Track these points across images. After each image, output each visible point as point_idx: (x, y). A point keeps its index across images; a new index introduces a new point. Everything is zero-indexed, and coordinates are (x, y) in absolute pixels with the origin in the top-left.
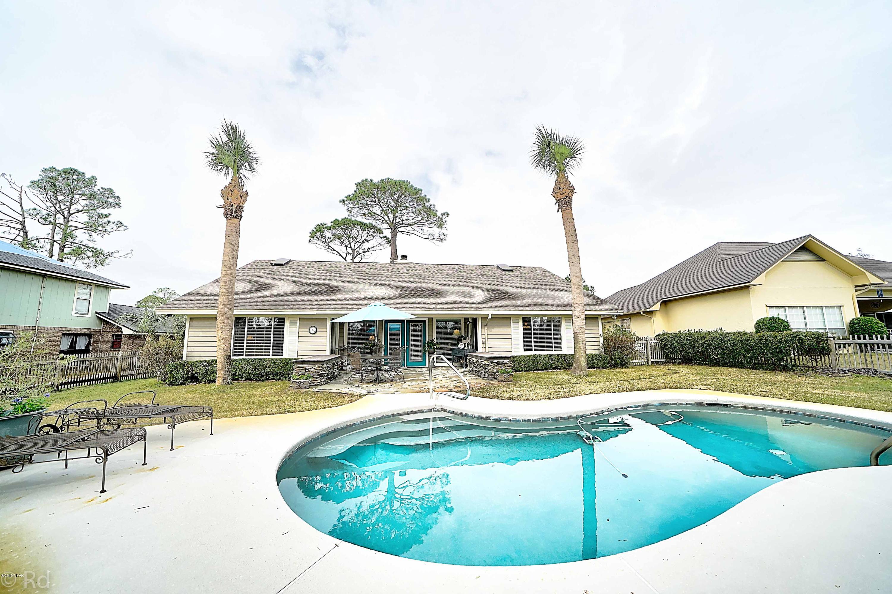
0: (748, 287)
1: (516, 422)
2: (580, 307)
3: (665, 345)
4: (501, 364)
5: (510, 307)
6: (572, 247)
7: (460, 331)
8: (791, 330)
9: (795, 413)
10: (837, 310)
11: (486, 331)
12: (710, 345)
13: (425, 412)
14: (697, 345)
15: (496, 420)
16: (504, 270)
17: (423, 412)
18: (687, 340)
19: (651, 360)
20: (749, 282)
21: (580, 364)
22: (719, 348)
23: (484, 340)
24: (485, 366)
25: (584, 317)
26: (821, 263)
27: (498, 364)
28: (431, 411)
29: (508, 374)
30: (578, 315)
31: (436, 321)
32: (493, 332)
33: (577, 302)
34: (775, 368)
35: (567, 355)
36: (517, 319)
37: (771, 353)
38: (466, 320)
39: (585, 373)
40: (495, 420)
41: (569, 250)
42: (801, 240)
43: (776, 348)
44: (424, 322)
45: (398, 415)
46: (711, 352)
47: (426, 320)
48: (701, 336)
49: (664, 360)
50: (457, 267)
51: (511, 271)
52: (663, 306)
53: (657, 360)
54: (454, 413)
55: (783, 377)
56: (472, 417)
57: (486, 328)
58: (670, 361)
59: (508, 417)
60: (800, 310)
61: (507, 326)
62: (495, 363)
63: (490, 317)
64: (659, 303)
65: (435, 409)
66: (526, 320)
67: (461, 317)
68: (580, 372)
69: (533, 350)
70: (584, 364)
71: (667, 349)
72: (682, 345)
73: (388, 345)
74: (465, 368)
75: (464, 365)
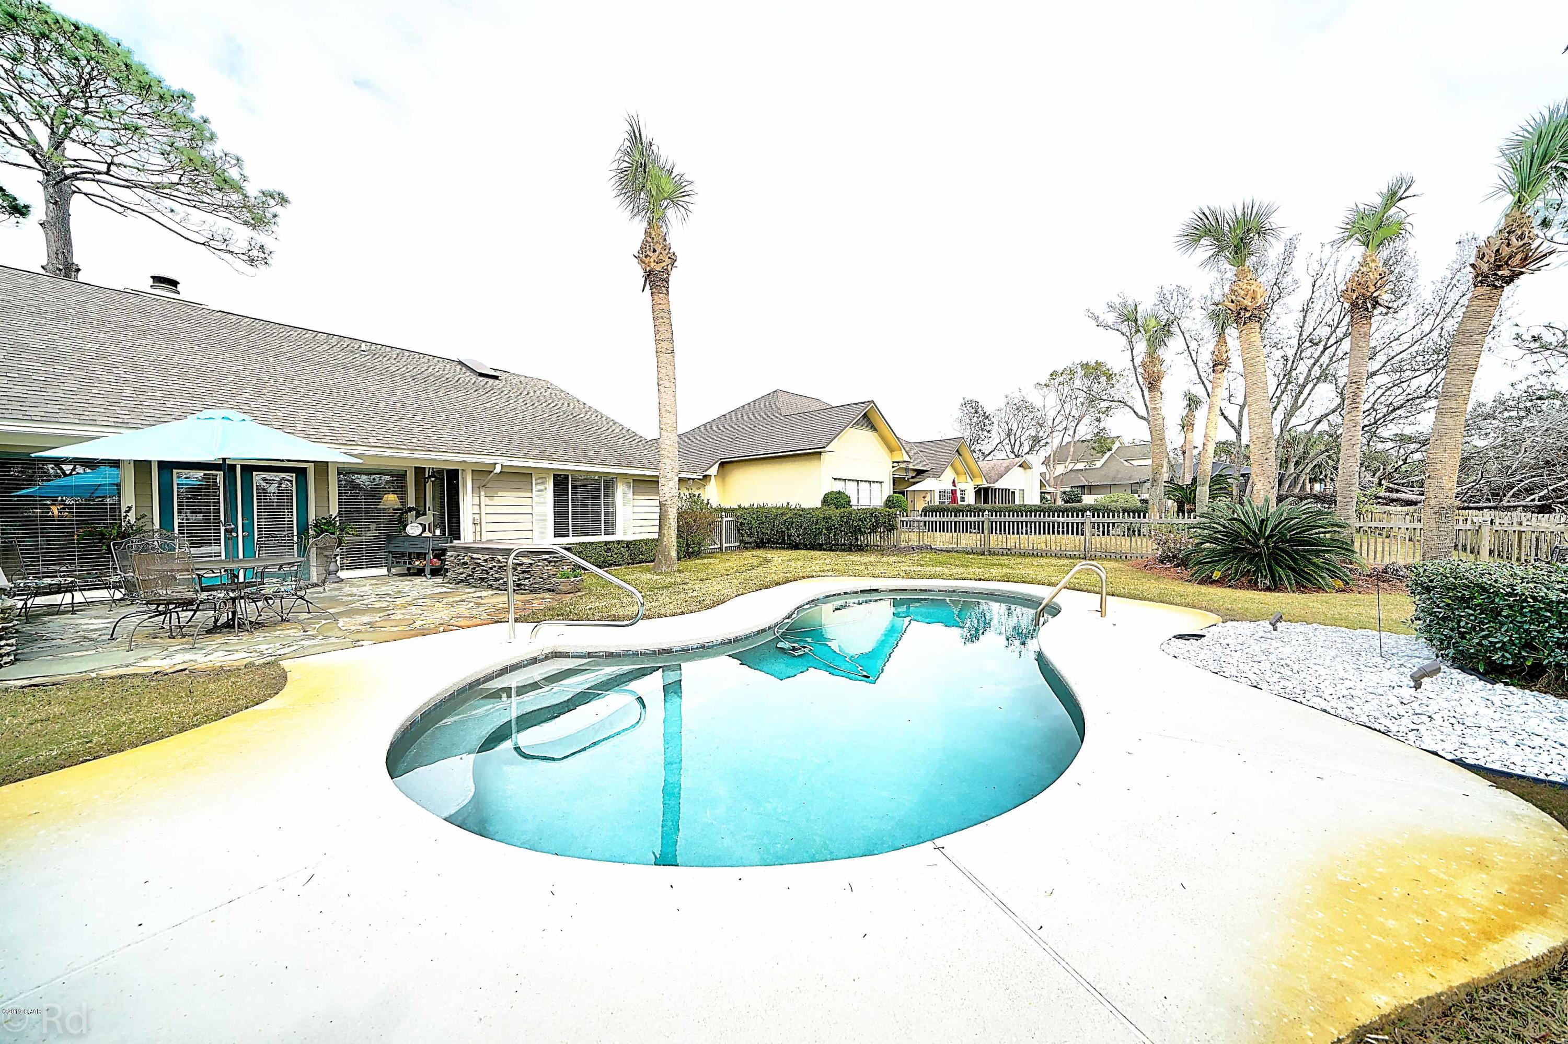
0: (820, 453)
1: (712, 647)
2: (673, 463)
3: (742, 524)
4: (555, 562)
5: (535, 451)
6: (666, 361)
7: (403, 501)
8: (851, 506)
9: (931, 591)
10: (879, 485)
11: (483, 498)
12: (792, 523)
13: (525, 666)
14: (777, 522)
15: (683, 650)
16: (481, 375)
17: (521, 667)
18: (766, 517)
19: (725, 545)
20: (824, 447)
21: (669, 553)
22: (801, 527)
23: (477, 517)
24: (524, 568)
25: (677, 479)
26: (876, 434)
27: (550, 562)
28: (534, 661)
29: (578, 579)
30: (669, 476)
31: (339, 473)
32: (497, 501)
33: (669, 455)
34: (851, 548)
35: (630, 542)
36: (545, 476)
37: (851, 532)
38: (419, 471)
39: (675, 568)
40: (680, 651)
41: (660, 365)
42: (866, 405)
43: (856, 527)
44: (301, 473)
45: (478, 682)
46: (793, 531)
47: (305, 469)
48: (781, 512)
49: (737, 544)
50: (364, 347)
51: (496, 378)
52: (721, 468)
53: (731, 545)
54: (589, 655)
55: (855, 557)
56: (636, 654)
57: (483, 493)
58: (745, 546)
59: (700, 642)
60: (855, 483)
61: (526, 490)
62: (545, 559)
63: (498, 469)
64: (717, 465)
65: (541, 657)
66: (560, 482)
67: (405, 464)
68: (668, 567)
69: (571, 534)
70: (674, 554)
71: (742, 530)
72: (759, 524)
73: (176, 531)
74: (429, 576)
75: (427, 571)
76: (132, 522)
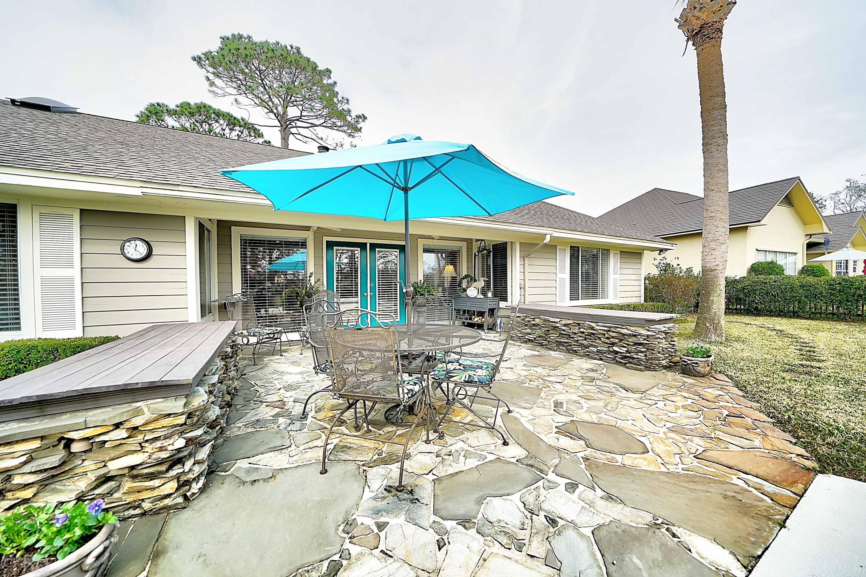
0: (747, 227)
10: (793, 256)
11: (526, 266)
20: (758, 222)
23: (522, 282)
32: (535, 269)
36: (565, 246)
57: (526, 262)
60: (774, 254)
61: (552, 260)
63: (548, 240)
73: (335, 291)
74: (486, 331)
75: (485, 327)
76: (313, 284)
